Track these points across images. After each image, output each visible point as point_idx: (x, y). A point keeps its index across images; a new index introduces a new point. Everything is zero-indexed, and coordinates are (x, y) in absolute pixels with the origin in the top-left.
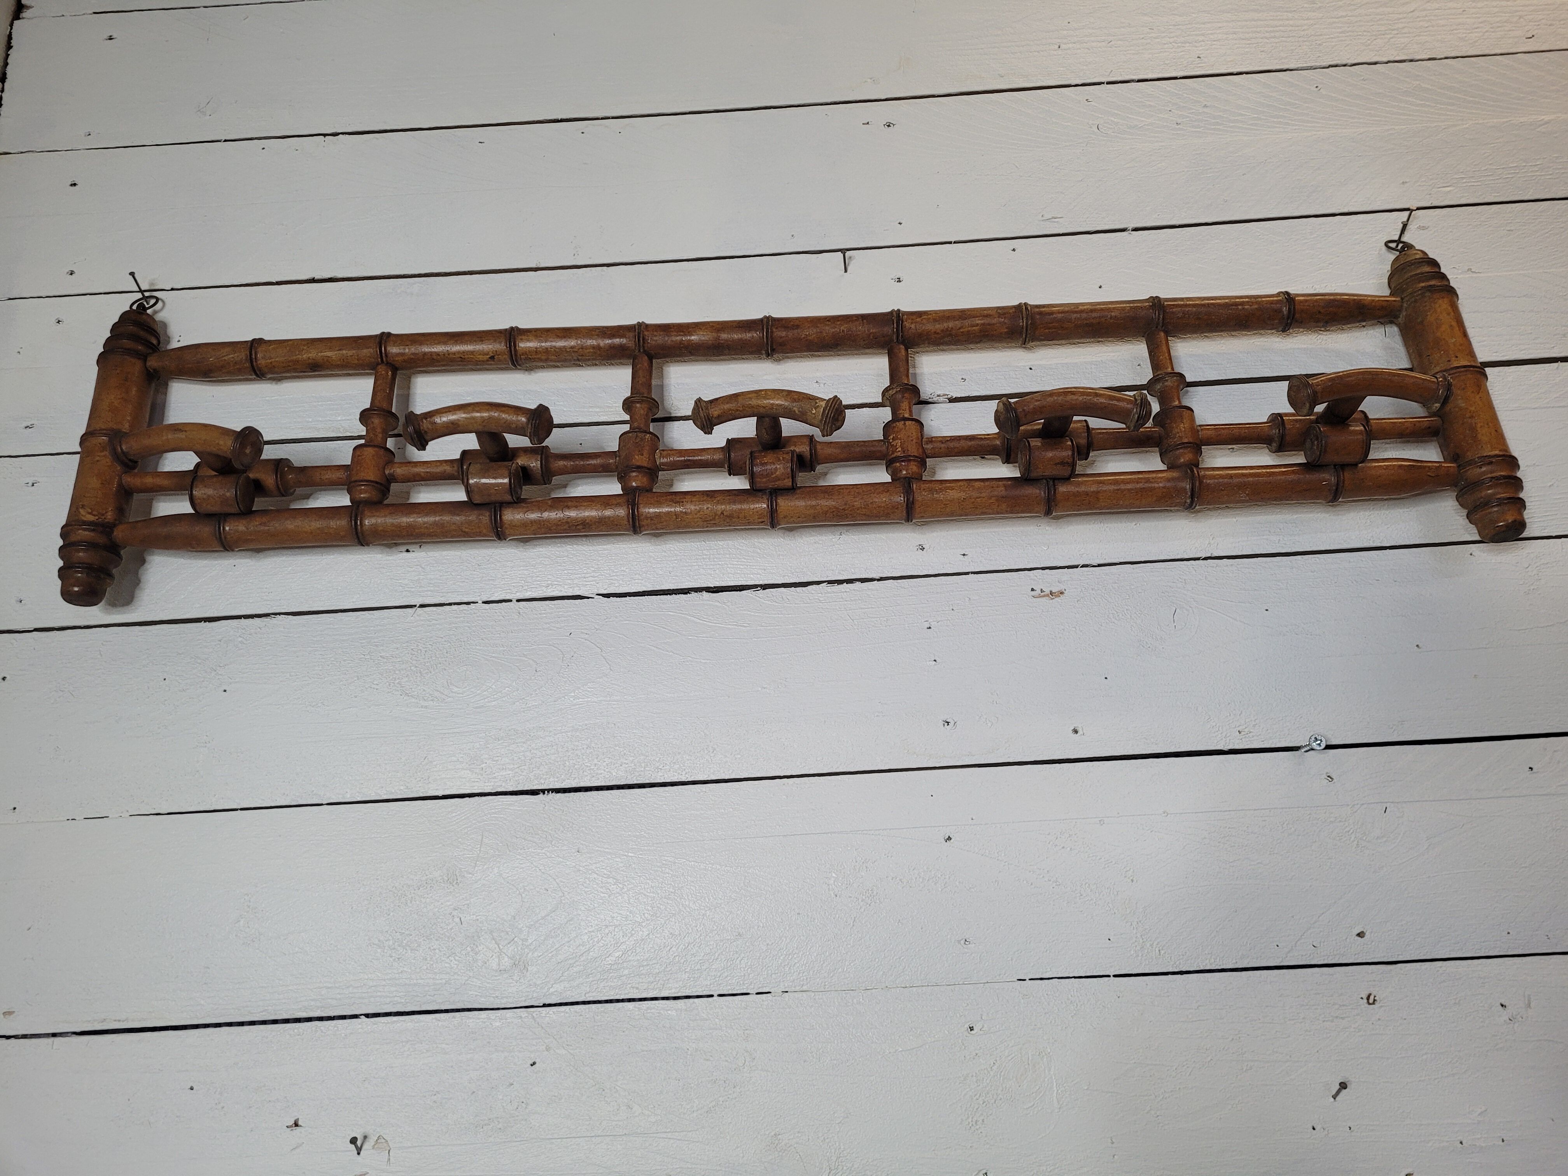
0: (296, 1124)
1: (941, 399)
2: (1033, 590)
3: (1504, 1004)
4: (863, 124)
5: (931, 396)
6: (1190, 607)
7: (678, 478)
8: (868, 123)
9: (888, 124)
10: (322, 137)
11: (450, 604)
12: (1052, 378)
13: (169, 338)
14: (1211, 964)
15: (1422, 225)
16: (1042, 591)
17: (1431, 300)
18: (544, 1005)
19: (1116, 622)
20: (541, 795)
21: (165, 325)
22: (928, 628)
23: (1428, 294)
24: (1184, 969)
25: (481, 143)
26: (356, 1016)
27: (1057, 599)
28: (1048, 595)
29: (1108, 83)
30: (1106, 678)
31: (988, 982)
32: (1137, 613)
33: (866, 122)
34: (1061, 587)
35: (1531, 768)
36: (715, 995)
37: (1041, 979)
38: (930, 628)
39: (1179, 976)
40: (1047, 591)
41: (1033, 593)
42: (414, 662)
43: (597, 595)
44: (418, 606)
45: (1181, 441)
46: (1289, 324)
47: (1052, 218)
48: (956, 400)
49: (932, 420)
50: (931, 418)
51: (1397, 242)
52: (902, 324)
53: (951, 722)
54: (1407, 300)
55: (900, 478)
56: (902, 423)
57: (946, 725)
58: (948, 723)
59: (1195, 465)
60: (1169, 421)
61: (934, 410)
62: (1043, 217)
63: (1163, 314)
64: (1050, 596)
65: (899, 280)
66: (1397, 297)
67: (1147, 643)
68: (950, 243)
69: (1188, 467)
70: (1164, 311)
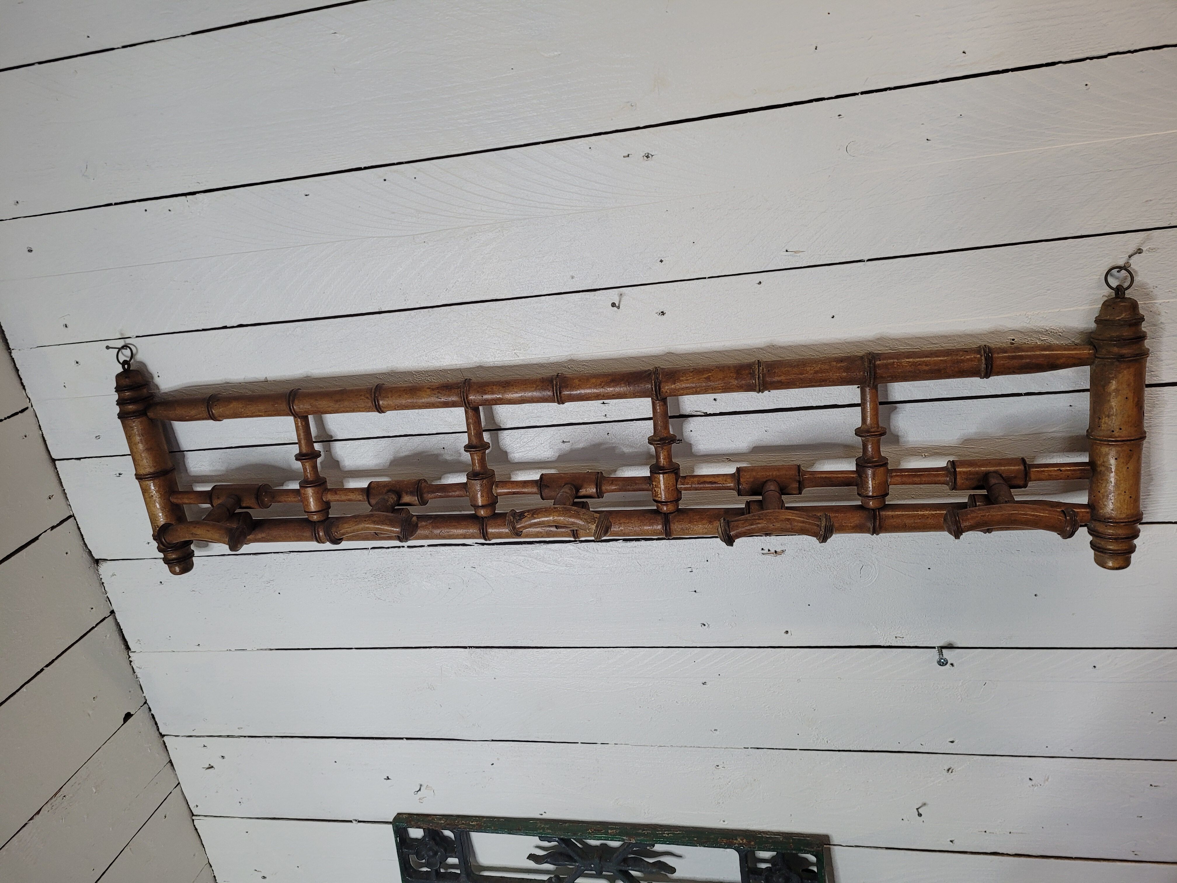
0: (388, 779)
1: (699, 413)
2: (762, 549)
3: (1031, 778)
4: (624, 157)
5: (691, 412)
6: (874, 564)
7: (513, 473)
8: (628, 156)
9: (646, 155)
10: (184, 197)
11: (388, 548)
12: (786, 399)
13: (151, 374)
14: (857, 748)
15: (1152, 247)
16: (769, 550)
17: (1118, 369)
18: (492, 740)
19: (819, 572)
20: (468, 649)
21: (143, 365)
22: (690, 572)
23: (1117, 363)
24: (841, 749)
25: (307, 195)
26: (402, 739)
27: (778, 556)
28: (773, 553)
29: (862, 93)
30: (809, 605)
31: (727, 748)
32: (835, 568)
33: (627, 155)
34: (783, 549)
35: (1095, 667)
36: (579, 743)
37: (758, 748)
38: (692, 571)
39: (838, 752)
40: (773, 551)
41: (763, 552)
42: (378, 582)
43: (476, 543)
44: (370, 548)
45: (871, 494)
46: (987, 375)
47: (795, 252)
48: (710, 415)
49: (691, 431)
50: (691, 429)
51: (1120, 268)
52: (660, 389)
53: (706, 624)
54: (1099, 360)
55: (661, 513)
56: (661, 475)
57: (703, 626)
58: (704, 625)
59: (879, 509)
60: (864, 476)
61: (693, 422)
62: (787, 251)
63: (874, 375)
64: (775, 554)
65: (663, 313)
66: (1093, 349)
67: (839, 586)
68: (705, 278)
69: (873, 510)
70: (875, 373)
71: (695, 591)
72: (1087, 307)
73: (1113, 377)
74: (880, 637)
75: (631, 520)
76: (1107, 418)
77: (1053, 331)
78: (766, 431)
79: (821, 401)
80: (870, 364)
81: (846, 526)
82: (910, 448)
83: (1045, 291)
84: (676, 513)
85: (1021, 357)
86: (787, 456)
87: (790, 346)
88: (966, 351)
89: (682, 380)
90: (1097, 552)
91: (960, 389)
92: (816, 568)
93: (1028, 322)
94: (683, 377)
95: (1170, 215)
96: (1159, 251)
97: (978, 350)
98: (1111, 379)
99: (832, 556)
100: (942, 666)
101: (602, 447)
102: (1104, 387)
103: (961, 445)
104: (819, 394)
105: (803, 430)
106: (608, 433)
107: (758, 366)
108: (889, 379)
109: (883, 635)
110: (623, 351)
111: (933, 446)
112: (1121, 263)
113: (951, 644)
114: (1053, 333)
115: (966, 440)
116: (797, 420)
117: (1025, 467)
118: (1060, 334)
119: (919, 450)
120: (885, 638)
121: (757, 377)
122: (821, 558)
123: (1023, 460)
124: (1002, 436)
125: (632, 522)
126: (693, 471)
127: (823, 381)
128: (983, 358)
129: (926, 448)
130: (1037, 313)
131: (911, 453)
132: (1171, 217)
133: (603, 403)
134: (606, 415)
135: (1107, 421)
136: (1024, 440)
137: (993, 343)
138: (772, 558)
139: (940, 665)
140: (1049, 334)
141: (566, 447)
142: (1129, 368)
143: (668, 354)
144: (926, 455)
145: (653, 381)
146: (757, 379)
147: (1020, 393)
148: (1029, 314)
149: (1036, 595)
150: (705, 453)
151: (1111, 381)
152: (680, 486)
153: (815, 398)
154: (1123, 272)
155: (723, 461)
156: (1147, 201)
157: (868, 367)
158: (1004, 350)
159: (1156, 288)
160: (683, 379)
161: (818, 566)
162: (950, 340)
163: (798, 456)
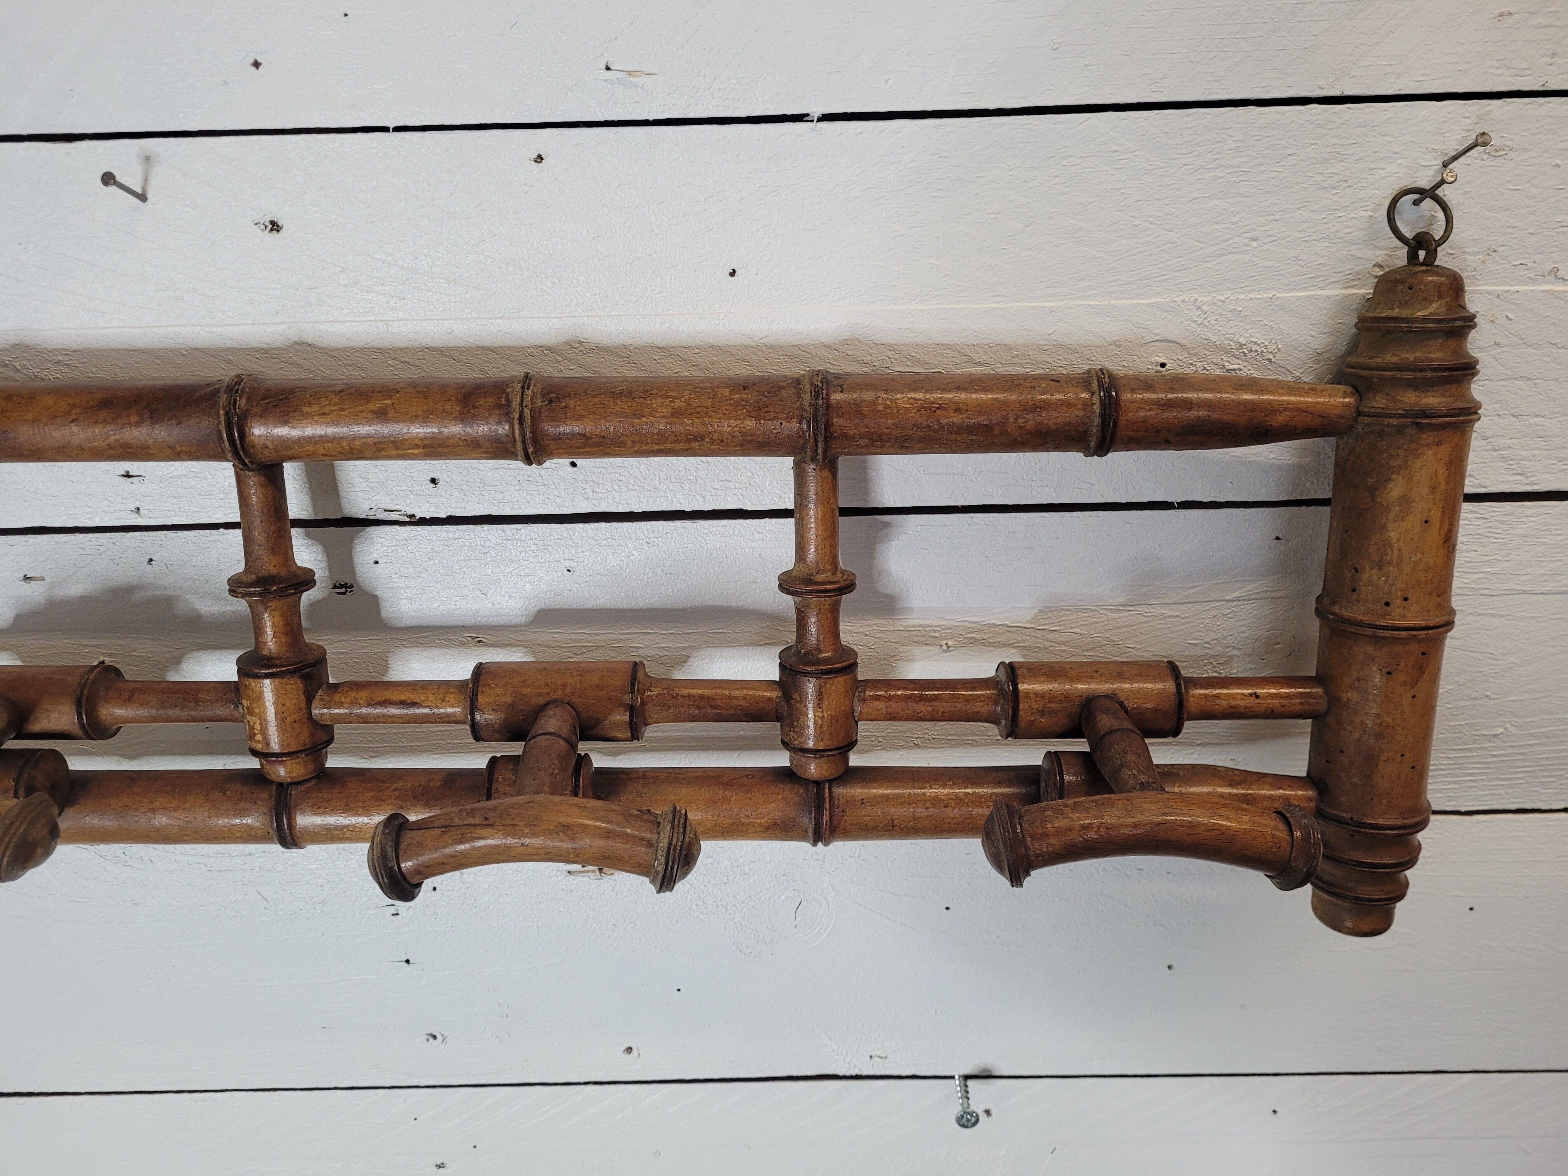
1: (393, 517)
5: (372, 512)
6: (825, 898)
12: (616, 487)
19: (701, 917)
22: (393, 915)
23: (1412, 430)
27: (607, 879)
28: (594, 870)
30: (679, 990)
32: (738, 906)
35: (1275, 1112)
38: (397, 914)
45: (811, 744)
46: (1102, 449)
47: (630, 73)
48: (423, 522)
49: (376, 563)
50: (375, 556)
51: (1423, 194)
52: (242, 436)
53: (439, 1036)
54: (1368, 420)
55: (271, 782)
56: (267, 682)
57: (431, 1040)
58: (435, 1037)
59: (831, 781)
60: (796, 696)
61: (380, 540)
62: (608, 68)
63: (826, 430)
64: (598, 873)
65: (275, 227)
66: (1352, 394)
67: (747, 946)
68: (385, 129)
69: (818, 783)
70: (828, 424)
71: (408, 961)
72: (1335, 292)
73: (1400, 467)
74: (837, 1057)
75: (186, 801)
76: (1375, 571)
77: (1254, 347)
78: (569, 571)
79: (704, 498)
80: (817, 398)
81: (748, 824)
82: (913, 626)
83: (1246, 241)
84: (313, 782)
85: (1188, 405)
86: (623, 637)
87: (625, 347)
88: (1055, 380)
89: (307, 413)
90: (1323, 895)
91: (1033, 484)
92: (694, 907)
93: (1200, 321)
94: (310, 404)
95: (1548, 60)
96: (1512, 155)
97: (1085, 381)
98: (1393, 472)
99: (731, 879)
100: (967, 1127)
101: (139, 596)
102: (1373, 490)
103: (1029, 622)
104: (700, 481)
105: (660, 573)
106: (151, 560)
107: (523, 388)
108: (863, 442)
109: (844, 1053)
110: (169, 329)
111: (965, 624)
112: (1425, 181)
113: (990, 1071)
114: (1253, 354)
115: (1041, 612)
116: (645, 547)
117: (1178, 686)
118: (1271, 357)
119: (935, 631)
120: (848, 1059)
121: (517, 416)
122: (707, 884)
123: (1173, 668)
124: (1123, 606)
125: (188, 806)
126: (386, 668)
127: (695, 439)
128: (1096, 399)
129: (950, 628)
130: (1222, 298)
131: (916, 639)
132: (1550, 65)
133: (128, 475)
134: (138, 509)
135: (1375, 578)
136: (1170, 617)
137: (1120, 366)
138: (592, 882)
139: (963, 1126)
140: (1246, 355)
141: (35, 593)
142: (1439, 443)
143: (298, 347)
144: (950, 643)
145: (222, 412)
146: (516, 422)
147: (1169, 500)
148: (1204, 299)
149: (1170, 967)
150: (413, 623)
151: (1394, 476)
152: (317, 712)
153: (690, 490)
154: (1428, 203)
155: (462, 644)
156: (1501, 15)
157: (811, 405)
158: (1146, 384)
159: (1494, 254)
160: (309, 410)
161: (700, 903)
162: (1017, 356)
163: (650, 637)
